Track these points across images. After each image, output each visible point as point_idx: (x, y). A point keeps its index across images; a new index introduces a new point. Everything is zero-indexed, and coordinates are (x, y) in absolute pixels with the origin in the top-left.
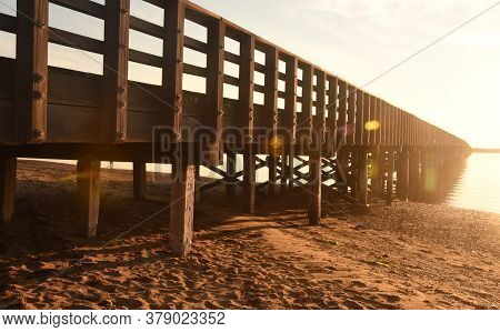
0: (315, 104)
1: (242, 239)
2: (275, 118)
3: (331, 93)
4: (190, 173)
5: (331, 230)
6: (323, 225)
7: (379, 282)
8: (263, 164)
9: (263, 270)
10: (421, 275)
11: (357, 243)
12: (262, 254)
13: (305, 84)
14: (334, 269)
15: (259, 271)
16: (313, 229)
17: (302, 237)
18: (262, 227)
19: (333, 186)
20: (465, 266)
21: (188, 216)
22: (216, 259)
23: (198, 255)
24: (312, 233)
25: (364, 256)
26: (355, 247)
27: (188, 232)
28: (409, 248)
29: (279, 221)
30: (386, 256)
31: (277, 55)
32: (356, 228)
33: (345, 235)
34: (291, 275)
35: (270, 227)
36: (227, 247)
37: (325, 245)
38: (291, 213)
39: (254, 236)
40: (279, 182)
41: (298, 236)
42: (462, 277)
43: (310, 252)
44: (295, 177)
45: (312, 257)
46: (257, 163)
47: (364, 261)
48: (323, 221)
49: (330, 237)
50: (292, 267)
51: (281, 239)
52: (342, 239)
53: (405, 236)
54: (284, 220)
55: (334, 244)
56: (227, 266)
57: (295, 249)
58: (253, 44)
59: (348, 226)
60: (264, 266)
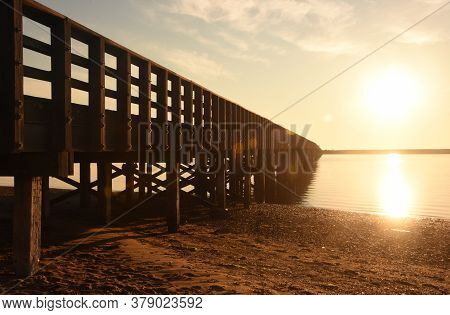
0: (170, 109)
1: (97, 252)
2: (129, 124)
3: (187, 98)
4: (36, 186)
5: (191, 236)
6: (182, 232)
7: (236, 284)
8: (119, 172)
9: (120, 283)
10: (276, 275)
11: (216, 247)
12: (118, 266)
13: (160, 89)
14: (193, 275)
15: (116, 284)
16: (172, 236)
17: (161, 246)
18: (120, 238)
19: (191, 192)
20: (316, 262)
21: (35, 233)
22: (68, 275)
23: (47, 274)
24: (171, 241)
25: (222, 260)
26: (213, 251)
27: (35, 248)
28: (266, 249)
29: (137, 230)
30: (244, 258)
31: (129, 59)
32: (215, 233)
33: (204, 240)
34: (149, 285)
35: (127, 237)
36: (80, 262)
37: (184, 252)
38: (149, 222)
39: (111, 248)
40: (136, 190)
41: (157, 245)
42: (313, 272)
43: (169, 260)
44: (153, 184)
45: (170, 265)
46: (113, 171)
47: (222, 265)
48: (183, 228)
49: (189, 243)
50: (150, 277)
51: (138, 249)
52: (201, 245)
53: (263, 238)
54: (142, 230)
55: (193, 250)
56: (80, 282)
57: (153, 258)
58: (103, 46)
59: (207, 232)
60: (120, 278)
